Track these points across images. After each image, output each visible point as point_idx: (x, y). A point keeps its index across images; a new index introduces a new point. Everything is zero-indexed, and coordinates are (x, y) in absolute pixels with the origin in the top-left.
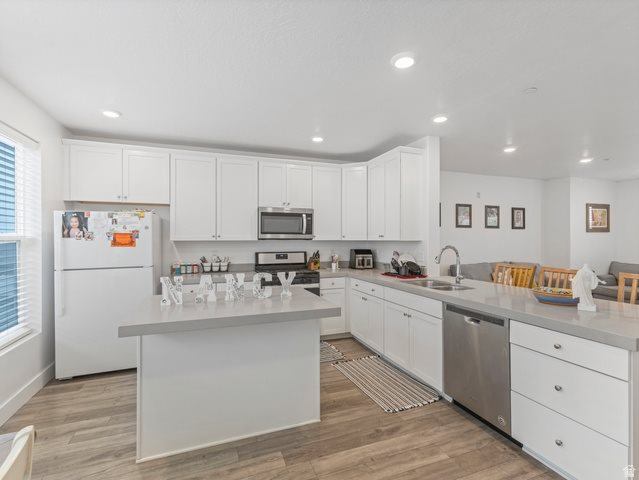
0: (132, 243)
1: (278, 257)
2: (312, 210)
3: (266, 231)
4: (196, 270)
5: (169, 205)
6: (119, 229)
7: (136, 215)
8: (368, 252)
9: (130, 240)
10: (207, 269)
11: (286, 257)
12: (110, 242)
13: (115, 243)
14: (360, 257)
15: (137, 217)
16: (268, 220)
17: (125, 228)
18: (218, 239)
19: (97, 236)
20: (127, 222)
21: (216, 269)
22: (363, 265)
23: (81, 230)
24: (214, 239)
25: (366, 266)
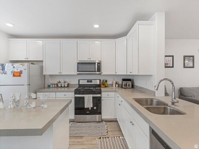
0: (20, 76)
1: (88, 81)
2: (101, 61)
3: (79, 70)
4: (56, 86)
5: (42, 61)
6: (15, 70)
7: (21, 64)
8: (130, 80)
9: (19, 74)
10: (60, 86)
11: (91, 82)
12: (12, 75)
13: (14, 76)
14: (125, 82)
15: (22, 65)
16: (80, 66)
17: (17, 70)
18: (61, 74)
19: (8, 73)
20: (18, 67)
21: (63, 86)
22: (126, 86)
23: (3, 70)
24: (59, 74)
25: (127, 87)
